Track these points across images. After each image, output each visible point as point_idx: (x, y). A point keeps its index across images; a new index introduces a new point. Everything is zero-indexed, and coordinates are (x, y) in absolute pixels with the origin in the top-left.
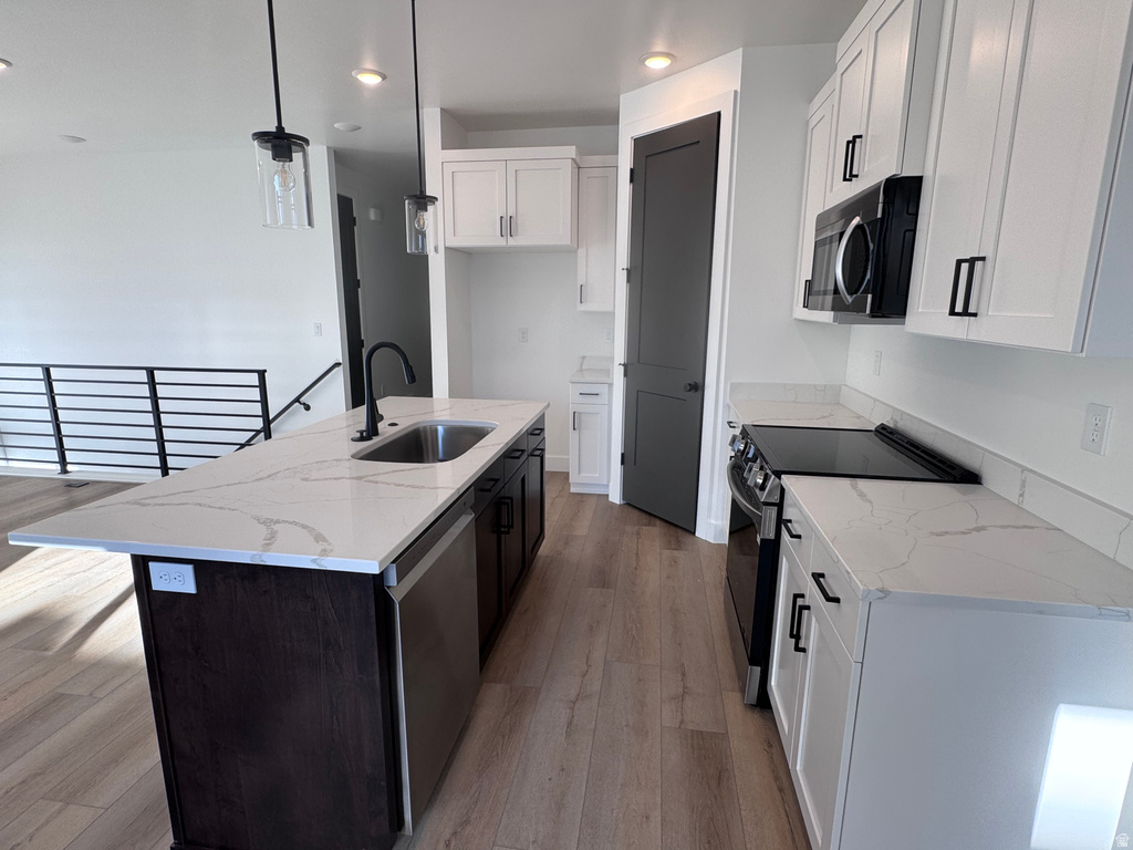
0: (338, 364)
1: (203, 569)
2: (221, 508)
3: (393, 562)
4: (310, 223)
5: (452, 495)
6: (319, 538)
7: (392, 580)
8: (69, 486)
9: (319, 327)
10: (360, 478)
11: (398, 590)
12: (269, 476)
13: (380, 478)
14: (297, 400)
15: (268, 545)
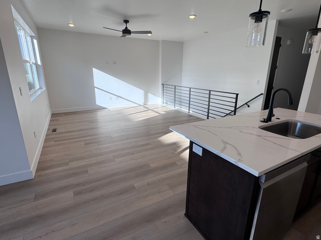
0: (262, 94)
1: (205, 150)
2: (214, 134)
3: (265, 174)
4: (263, 44)
5: (299, 155)
6: (239, 154)
7: (263, 180)
8: (189, 116)
9: (258, 82)
10: (259, 136)
11: (264, 185)
12: (230, 127)
13: (267, 138)
14: (246, 104)
15: (223, 151)
